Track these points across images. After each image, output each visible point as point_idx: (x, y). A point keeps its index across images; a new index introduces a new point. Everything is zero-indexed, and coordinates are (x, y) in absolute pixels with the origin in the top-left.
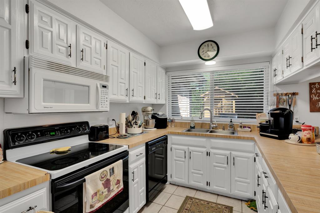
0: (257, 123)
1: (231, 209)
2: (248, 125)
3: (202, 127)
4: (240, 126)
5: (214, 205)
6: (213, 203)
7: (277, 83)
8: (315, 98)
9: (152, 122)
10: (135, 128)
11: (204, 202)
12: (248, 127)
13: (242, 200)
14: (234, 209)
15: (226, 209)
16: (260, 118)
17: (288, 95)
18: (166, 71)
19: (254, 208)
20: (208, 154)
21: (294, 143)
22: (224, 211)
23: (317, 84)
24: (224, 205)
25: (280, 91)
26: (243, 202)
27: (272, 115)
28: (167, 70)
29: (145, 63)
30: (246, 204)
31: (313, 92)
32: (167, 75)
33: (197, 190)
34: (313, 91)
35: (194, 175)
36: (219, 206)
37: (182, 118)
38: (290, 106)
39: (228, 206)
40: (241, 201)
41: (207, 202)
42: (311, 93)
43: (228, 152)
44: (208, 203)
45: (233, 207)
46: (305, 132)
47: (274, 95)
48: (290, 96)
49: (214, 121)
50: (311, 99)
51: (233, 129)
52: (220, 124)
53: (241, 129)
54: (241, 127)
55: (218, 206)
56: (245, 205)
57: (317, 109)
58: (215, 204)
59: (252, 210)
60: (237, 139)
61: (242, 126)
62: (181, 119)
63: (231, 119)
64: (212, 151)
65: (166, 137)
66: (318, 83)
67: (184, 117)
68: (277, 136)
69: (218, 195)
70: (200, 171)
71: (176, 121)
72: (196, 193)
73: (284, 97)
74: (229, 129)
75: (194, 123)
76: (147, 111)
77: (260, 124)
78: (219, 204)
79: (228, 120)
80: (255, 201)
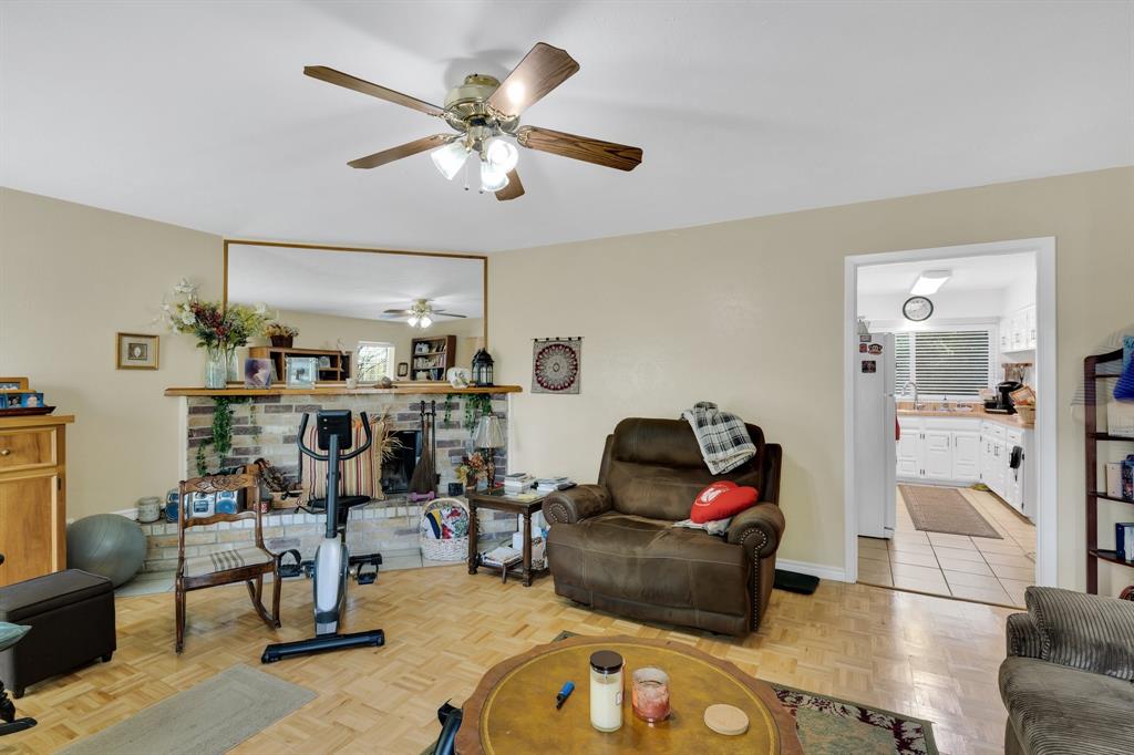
0: (981, 400)
2: (969, 403)
7: (1006, 353)
16: (985, 394)
20: (922, 436)
25: (1010, 361)
27: (1001, 389)
38: (1022, 379)
43: (948, 433)
47: (1003, 366)
48: (1022, 367)
49: (920, 400)
52: (928, 403)
60: (955, 416)
64: (928, 433)
73: (1015, 369)
77: (985, 400)
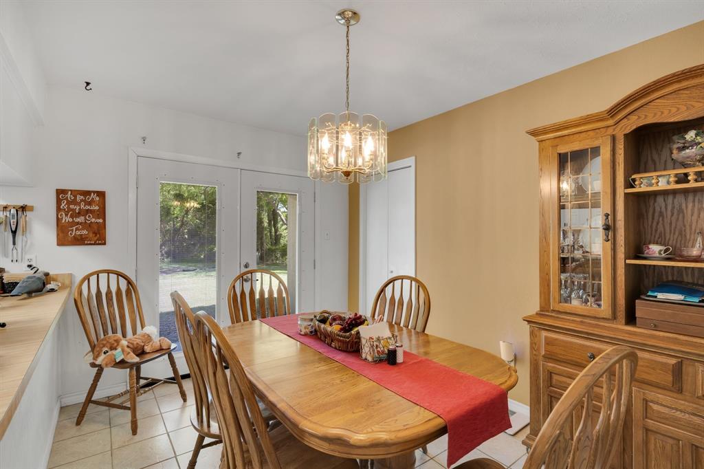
8: (66, 219)
17: (8, 209)
23: (70, 192)
31: (61, 207)
34: (63, 205)
42: (59, 209)
50: (58, 220)
57: (70, 240)
66: (71, 190)
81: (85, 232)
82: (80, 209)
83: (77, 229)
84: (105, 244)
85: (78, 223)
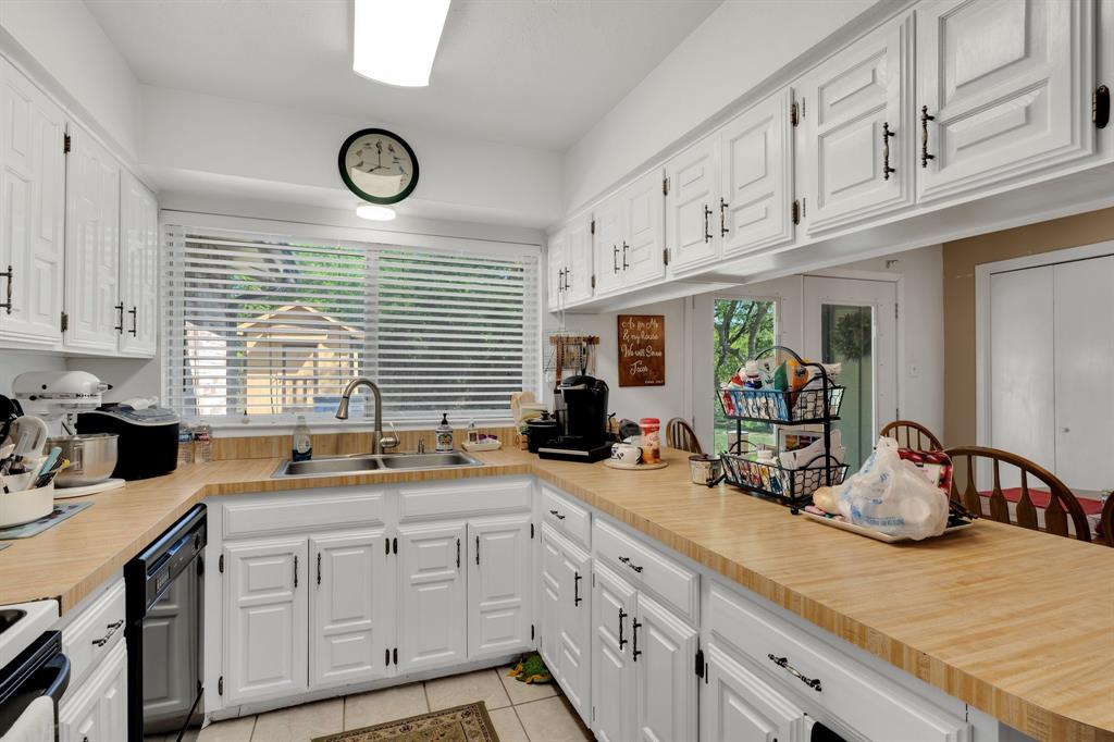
0: (513, 422)
1: (478, 710)
2: (490, 430)
3: (337, 451)
4: (471, 435)
5: (427, 724)
6: (421, 717)
7: (567, 307)
8: (628, 353)
9: (100, 450)
10: (14, 495)
11: (390, 729)
12: (490, 436)
13: (495, 669)
14: (488, 706)
15: (469, 719)
16: (522, 407)
17: (580, 342)
18: (159, 205)
19: (537, 678)
20: (392, 546)
21: (631, 466)
22: (466, 726)
23: (631, 319)
24: (458, 709)
25: (565, 330)
26: (500, 671)
28: (166, 199)
29: (67, 140)
30: (510, 675)
31: (623, 338)
32: (161, 225)
33: (344, 698)
34: (623, 335)
35: (334, 642)
36: (442, 718)
37: (247, 422)
38: (584, 371)
39: (469, 706)
40: (494, 672)
41: (401, 727)
42: (620, 341)
43: (456, 527)
44: (405, 724)
45: (483, 702)
46: (650, 435)
47: (552, 341)
48: (584, 344)
49: (388, 425)
50: (621, 354)
51: (451, 447)
52: (406, 432)
53: (473, 443)
54: (473, 437)
55: (441, 721)
56: (509, 678)
57: (631, 379)
58: (431, 720)
59: (533, 686)
60: (486, 474)
61: (475, 435)
62: (240, 425)
63: (445, 415)
64: (406, 532)
65: (201, 515)
66: (633, 316)
67: (254, 416)
68: (586, 453)
69: (424, 683)
70: (361, 618)
71: (215, 435)
72: (346, 711)
73: (574, 350)
74: (439, 446)
75: (312, 437)
76: (66, 396)
77: (529, 422)
78: (442, 713)
79: (438, 416)
80: (536, 653)
81: (645, 369)
82: (641, 340)
83: (638, 365)
84: (663, 384)
85: (639, 358)
